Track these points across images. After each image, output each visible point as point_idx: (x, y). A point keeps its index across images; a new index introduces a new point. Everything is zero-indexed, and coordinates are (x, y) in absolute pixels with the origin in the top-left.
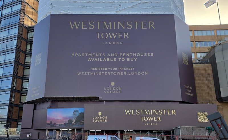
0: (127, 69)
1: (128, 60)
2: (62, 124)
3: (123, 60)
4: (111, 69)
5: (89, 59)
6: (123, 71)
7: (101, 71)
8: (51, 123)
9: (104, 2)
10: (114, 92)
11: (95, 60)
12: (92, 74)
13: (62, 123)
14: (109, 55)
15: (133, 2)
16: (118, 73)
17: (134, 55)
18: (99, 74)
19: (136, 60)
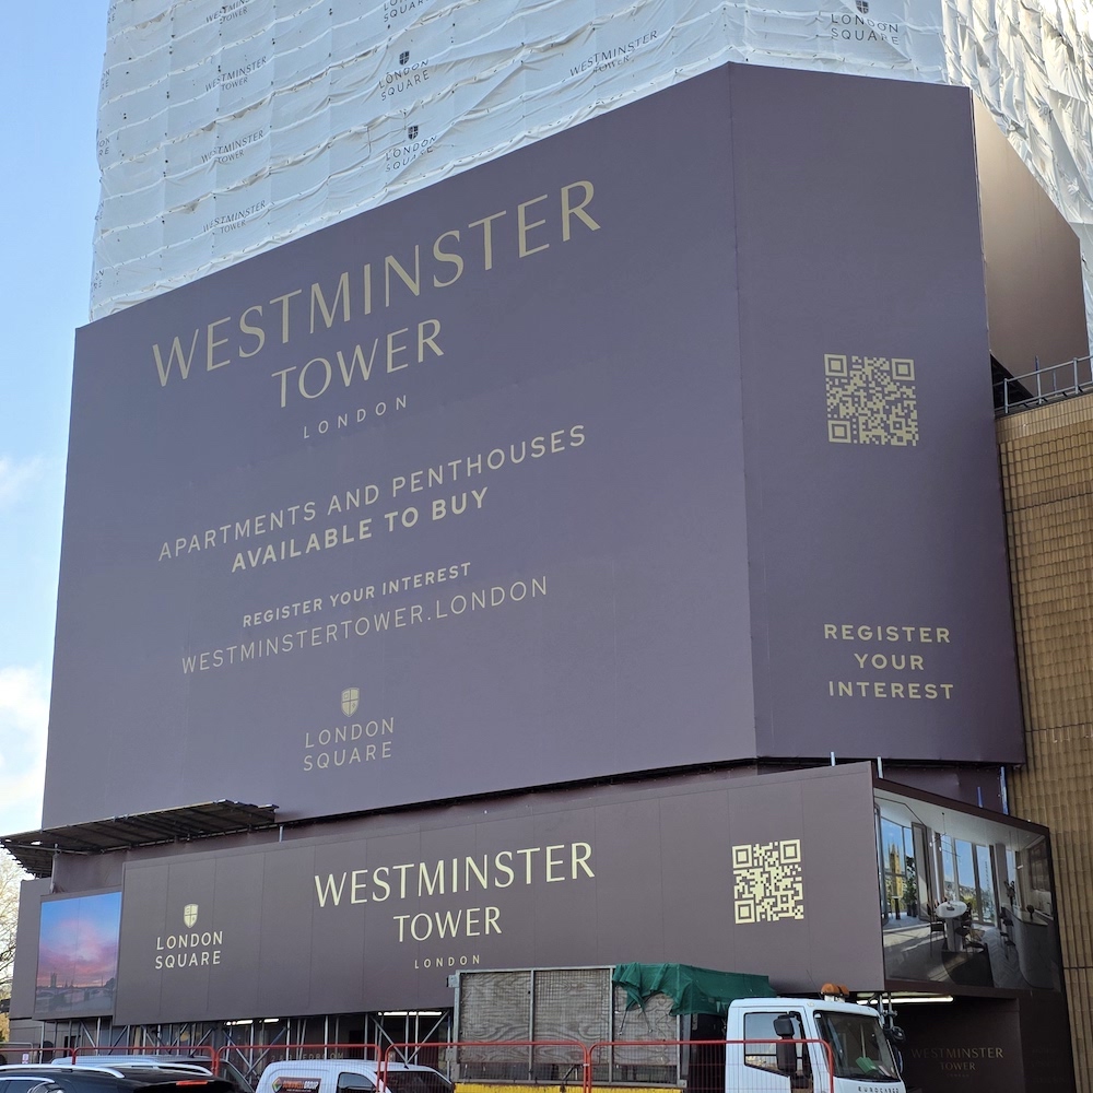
0: (429, 577)
1: (435, 510)
2: (95, 990)
3: (410, 517)
4: (345, 598)
5: (239, 562)
6: (407, 597)
7: (296, 622)
8: (54, 987)
9: (327, 146)
10: (356, 756)
11: (267, 557)
12: (247, 651)
13: (98, 983)
14: (335, 504)
15: (485, 75)
16: (382, 622)
17: (470, 466)
18: (281, 645)
19: (479, 499)
